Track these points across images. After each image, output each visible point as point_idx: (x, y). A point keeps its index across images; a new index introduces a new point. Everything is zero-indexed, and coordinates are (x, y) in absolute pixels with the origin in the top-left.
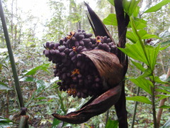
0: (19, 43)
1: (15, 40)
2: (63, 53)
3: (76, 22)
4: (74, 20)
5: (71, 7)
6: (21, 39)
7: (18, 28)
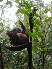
0: (3, 30)
1: (2, 29)
2: (11, 34)
3: (26, 23)
4: (25, 22)
5: (24, 17)
6: (4, 29)
7: (3, 24)
